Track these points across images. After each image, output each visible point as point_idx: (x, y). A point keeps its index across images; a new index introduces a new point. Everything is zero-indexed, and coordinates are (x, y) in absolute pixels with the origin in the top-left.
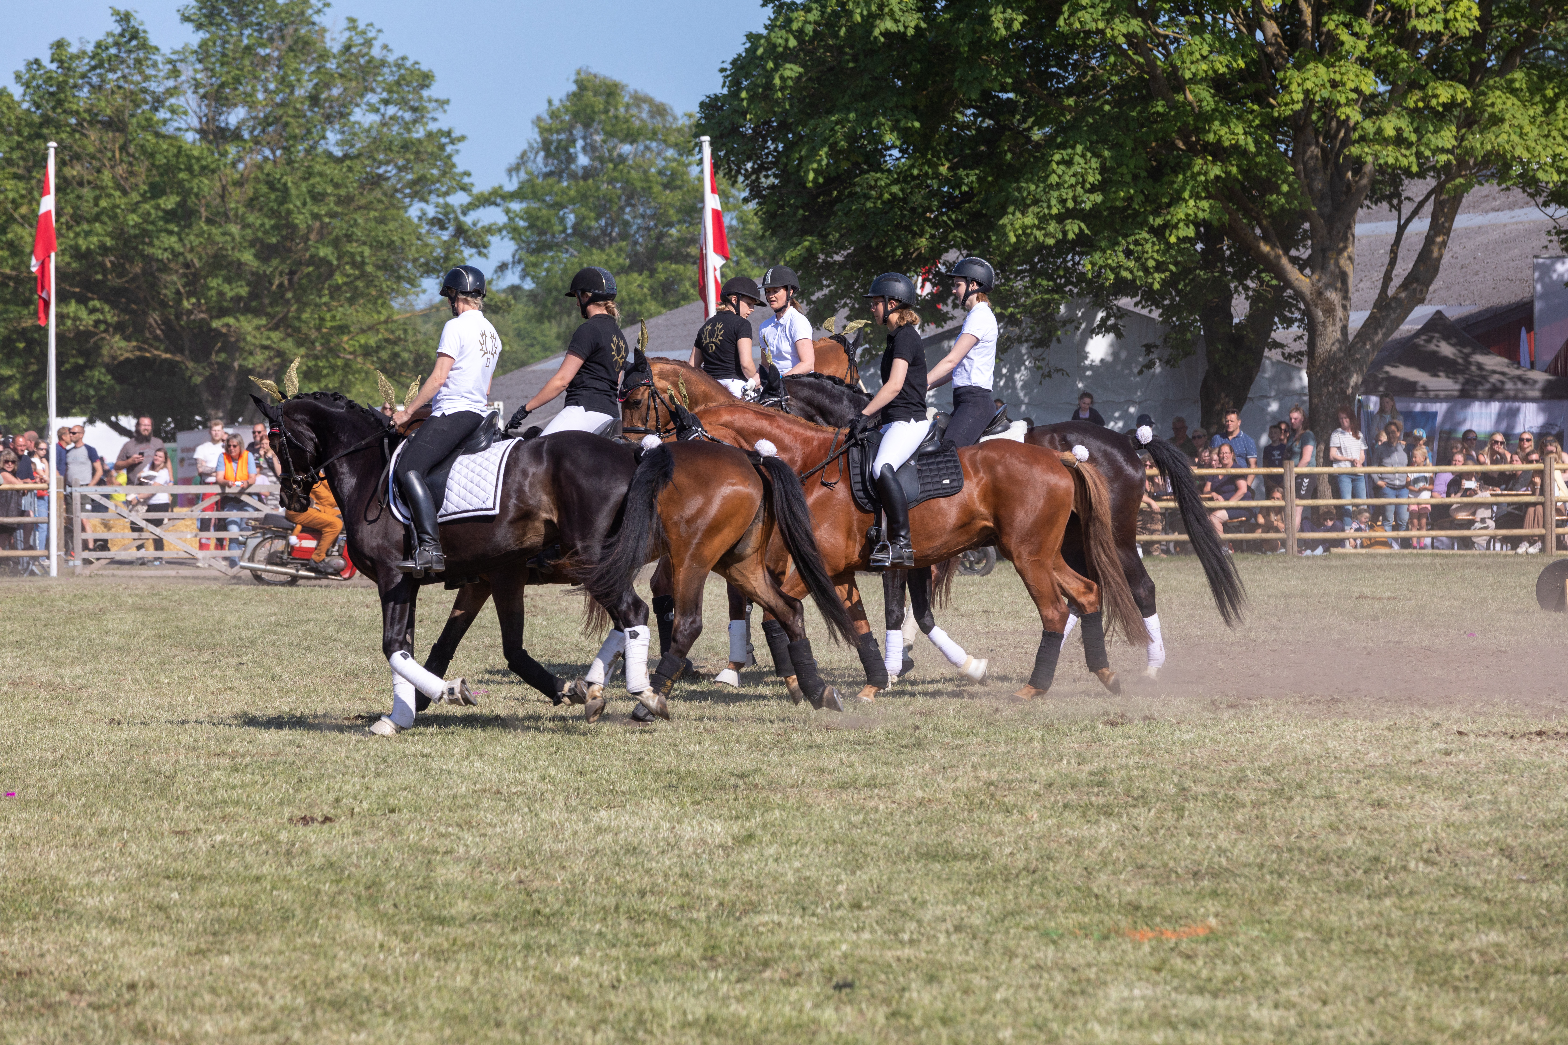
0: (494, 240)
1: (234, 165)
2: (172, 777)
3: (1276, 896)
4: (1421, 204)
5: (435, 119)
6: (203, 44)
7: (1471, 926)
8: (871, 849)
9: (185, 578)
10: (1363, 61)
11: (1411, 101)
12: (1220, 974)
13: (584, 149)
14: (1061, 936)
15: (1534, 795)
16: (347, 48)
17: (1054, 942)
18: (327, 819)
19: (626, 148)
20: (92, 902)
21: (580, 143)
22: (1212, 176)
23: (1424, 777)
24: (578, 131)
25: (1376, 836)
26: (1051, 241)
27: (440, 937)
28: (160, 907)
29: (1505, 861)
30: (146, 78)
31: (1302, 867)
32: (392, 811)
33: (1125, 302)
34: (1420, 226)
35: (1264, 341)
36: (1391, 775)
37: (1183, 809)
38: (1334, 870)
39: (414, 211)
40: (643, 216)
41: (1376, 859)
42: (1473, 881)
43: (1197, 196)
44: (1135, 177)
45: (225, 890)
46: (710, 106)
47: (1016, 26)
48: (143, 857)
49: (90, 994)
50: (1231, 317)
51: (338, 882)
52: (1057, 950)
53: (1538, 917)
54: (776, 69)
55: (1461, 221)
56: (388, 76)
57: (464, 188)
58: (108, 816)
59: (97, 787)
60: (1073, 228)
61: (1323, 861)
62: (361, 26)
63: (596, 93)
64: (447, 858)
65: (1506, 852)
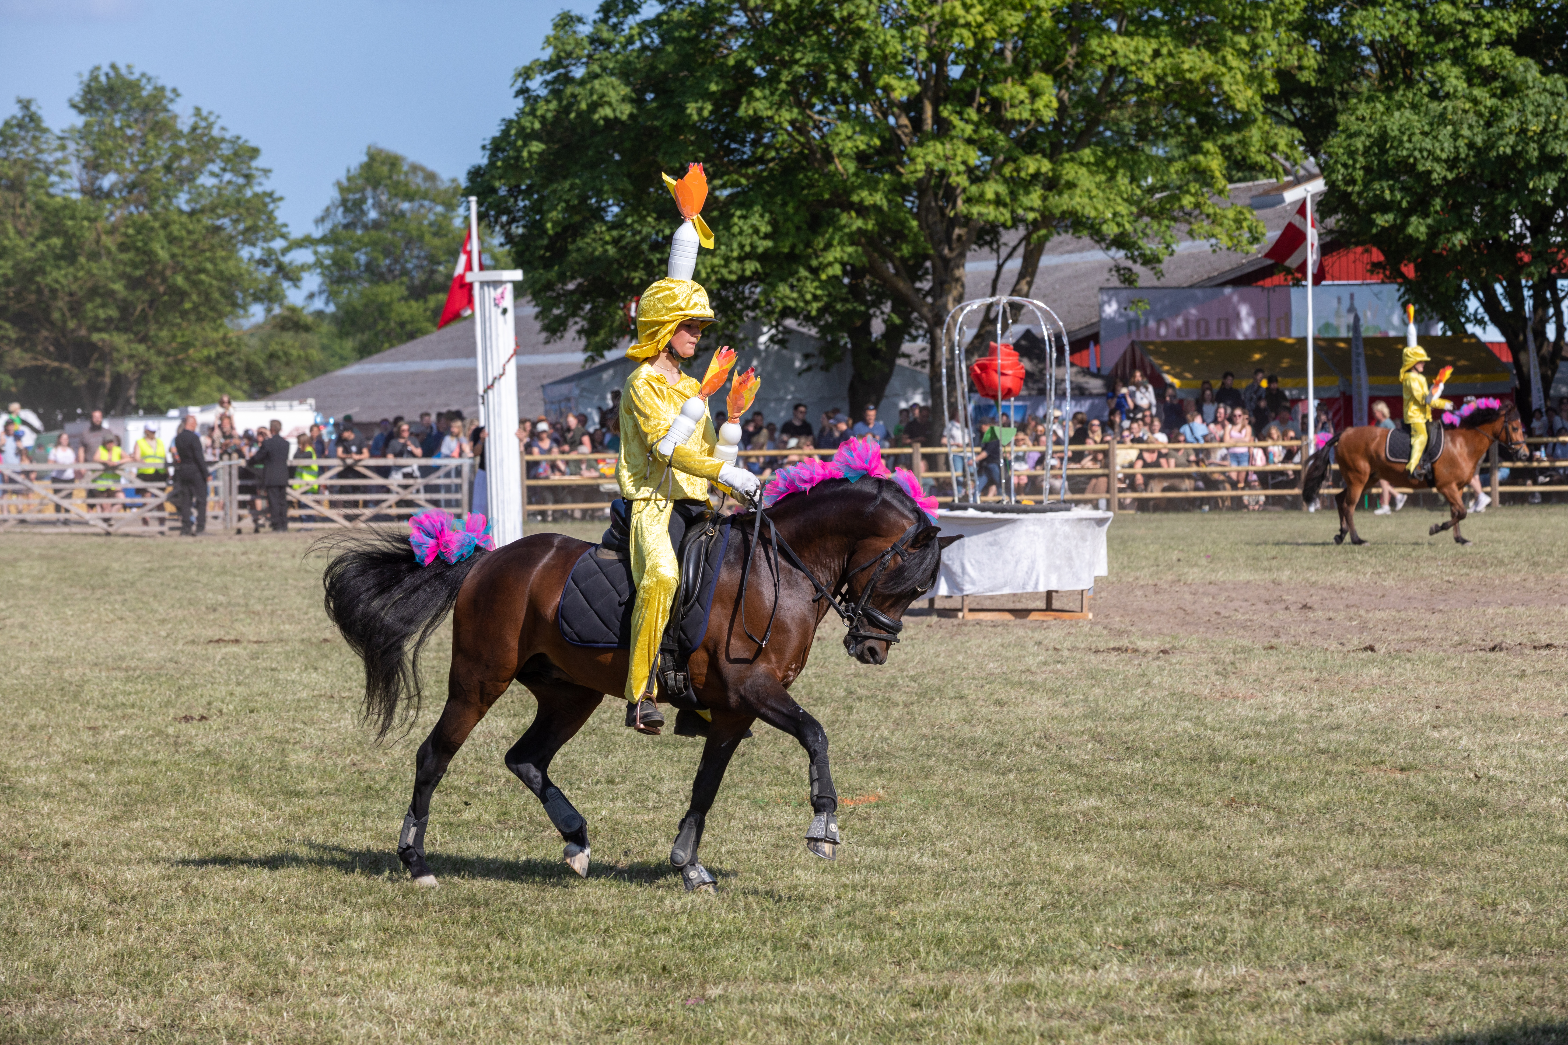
0: (305, 276)
1: (107, 218)
2: (81, 686)
3: (928, 773)
4: (1015, 249)
5: (260, 184)
6: (87, 125)
7: (1076, 794)
8: (618, 738)
9: (76, 534)
10: (970, 141)
11: (1007, 170)
12: (889, 832)
13: (374, 205)
14: (767, 804)
15: (1115, 695)
16: (194, 129)
17: (762, 808)
18: (203, 718)
19: (406, 206)
20: (30, 781)
21: (370, 201)
22: (854, 228)
23: (1032, 683)
24: (369, 192)
25: (999, 727)
26: (733, 277)
27: (297, 806)
28: (82, 785)
29: (1098, 745)
30: (40, 151)
31: (945, 750)
32: (252, 711)
33: (790, 323)
34: (1015, 265)
35: (895, 352)
36: (1007, 682)
37: (851, 708)
38: (970, 752)
39: (245, 252)
40: (418, 257)
41: (1000, 745)
42: (1074, 760)
43: (841, 243)
44: (798, 228)
45: (131, 772)
46: (475, 174)
47: (706, 113)
48: (65, 747)
49: (35, 850)
50: (870, 334)
51: (216, 765)
52: (765, 815)
53: (1125, 786)
54: (525, 145)
55: (1046, 261)
56: (226, 149)
57: (283, 236)
58: (36, 715)
59: (25, 694)
60: (751, 267)
61: (961, 745)
62: (204, 113)
63: (383, 163)
64: (297, 747)
65: (1097, 738)
